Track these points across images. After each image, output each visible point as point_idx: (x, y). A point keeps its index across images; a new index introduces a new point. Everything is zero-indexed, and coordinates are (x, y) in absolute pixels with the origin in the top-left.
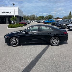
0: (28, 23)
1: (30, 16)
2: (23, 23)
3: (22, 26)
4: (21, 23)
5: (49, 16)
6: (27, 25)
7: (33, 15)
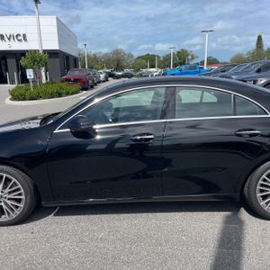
0: (99, 82)
1: (106, 54)
2: (76, 81)
3: (73, 94)
4: (68, 80)
5: (178, 52)
6: (92, 87)
7: (117, 52)
